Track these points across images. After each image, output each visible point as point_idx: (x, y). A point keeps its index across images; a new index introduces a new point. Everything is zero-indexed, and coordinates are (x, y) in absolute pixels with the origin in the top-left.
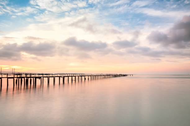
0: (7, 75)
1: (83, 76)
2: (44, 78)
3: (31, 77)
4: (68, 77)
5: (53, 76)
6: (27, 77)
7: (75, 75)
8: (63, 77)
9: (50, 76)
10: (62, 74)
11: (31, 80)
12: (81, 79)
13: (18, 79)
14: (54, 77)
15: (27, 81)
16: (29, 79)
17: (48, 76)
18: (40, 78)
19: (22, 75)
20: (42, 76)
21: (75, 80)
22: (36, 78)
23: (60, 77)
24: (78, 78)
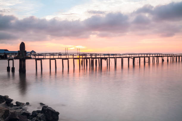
0: (73, 55)
1: (160, 56)
2: (110, 59)
3: (96, 58)
4: (140, 57)
5: (121, 56)
6: (92, 58)
7: (148, 56)
8: (133, 58)
9: (117, 56)
10: (131, 54)
11: (96, 61)
12: (158, 61)
13: (83, 60)
14: (122, 58)
15: (92, 62)
16: (95, 60)
17: (115, 56)
18: (106, 59)
19: (87, 55)
20: (108, 56)
21: (149, 62)
22: (102, 58)
23: (129, 58)
24: (153, 59)
